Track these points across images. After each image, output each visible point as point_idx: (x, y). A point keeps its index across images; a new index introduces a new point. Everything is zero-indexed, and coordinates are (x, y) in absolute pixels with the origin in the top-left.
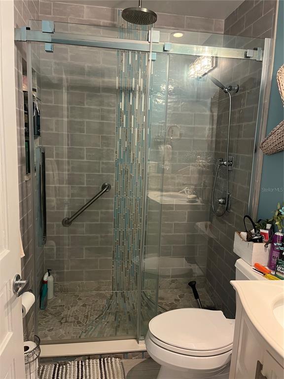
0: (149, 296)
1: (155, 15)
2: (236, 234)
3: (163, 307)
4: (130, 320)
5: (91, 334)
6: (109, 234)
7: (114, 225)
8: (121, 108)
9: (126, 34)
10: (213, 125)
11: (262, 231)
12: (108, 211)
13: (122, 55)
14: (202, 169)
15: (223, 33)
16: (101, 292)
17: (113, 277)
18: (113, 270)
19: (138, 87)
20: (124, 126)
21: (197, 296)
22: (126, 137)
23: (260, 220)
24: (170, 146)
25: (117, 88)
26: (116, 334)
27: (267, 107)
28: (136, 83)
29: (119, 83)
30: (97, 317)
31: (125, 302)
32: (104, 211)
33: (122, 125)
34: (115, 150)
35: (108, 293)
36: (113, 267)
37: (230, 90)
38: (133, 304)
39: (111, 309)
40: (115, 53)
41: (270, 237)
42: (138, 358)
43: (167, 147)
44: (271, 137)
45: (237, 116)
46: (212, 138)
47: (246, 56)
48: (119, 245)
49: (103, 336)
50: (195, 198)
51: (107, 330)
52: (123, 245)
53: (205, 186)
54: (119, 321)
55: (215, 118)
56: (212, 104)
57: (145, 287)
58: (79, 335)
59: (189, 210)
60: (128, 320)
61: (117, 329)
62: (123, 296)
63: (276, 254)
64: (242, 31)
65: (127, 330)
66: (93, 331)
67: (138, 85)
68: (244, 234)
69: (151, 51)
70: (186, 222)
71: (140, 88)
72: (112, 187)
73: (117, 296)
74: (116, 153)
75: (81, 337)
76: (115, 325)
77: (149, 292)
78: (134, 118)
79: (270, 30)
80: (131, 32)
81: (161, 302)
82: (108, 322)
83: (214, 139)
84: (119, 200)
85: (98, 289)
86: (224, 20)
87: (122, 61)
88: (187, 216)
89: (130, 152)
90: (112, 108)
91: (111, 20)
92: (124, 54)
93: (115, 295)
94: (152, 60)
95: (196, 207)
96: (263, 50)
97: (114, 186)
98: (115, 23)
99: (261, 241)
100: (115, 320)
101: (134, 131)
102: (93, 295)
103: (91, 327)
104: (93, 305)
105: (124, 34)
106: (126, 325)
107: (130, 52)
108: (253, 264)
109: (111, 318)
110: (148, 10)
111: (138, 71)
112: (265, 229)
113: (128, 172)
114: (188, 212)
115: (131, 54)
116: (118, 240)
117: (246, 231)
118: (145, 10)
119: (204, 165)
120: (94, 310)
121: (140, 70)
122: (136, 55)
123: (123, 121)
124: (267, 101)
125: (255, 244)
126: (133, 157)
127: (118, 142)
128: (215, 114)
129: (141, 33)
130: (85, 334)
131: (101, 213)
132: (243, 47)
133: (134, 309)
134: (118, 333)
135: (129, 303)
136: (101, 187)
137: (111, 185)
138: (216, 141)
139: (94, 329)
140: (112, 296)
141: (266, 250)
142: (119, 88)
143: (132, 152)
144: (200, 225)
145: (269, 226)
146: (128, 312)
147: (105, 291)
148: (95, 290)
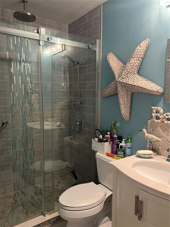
0: (40, 188)
1: (35, 18)
2: (93, 140)
3: (50, 192)
4: (33, 205)
5: (11, 222)
6: (10, 155)
7: (13, 148)
8: (11, 71)
9: (12, 26)
10: (67, 82)
11: (106, 136)
12: (7, 139)
13: (10, 38)
14: (61, 107)
15: (68, 32)
16: (6, 194)
17: (14, 182)
18: (14, 178)
19: (22, 59)
20: (15, 83)
21: (76, 178)
22: (17, 90)
23: (103, 131)
24: (37, 95)
25: (8, 59)
26: (28, 216)
27: (100, 73)
28: (21, 56)
29: (9, 56)
30: (10, 210)
31: (25, 196)
32: (4, 139)
33: (13, 82)
34: (9, 99)
35: (12, 193)
36: (14, 176)
37: (78, 64)
38: (31, 196)
39: (18, 203)
40: (5, 36)
41: (111, 138)
42: (47, 225)
43: (35, 95)
44: (108, 89)
45: (82, 78)
46: (67, 89)
47: (89, 48)
48: (17, 160)
49: (20, 220)
50: (60, 124)
51: (21, 215)
52: (20, 160)
53: (65, 116)
54: (27, 208)
55: (68, 78)
56: (64, 70)
57: (35, 183)
58: (3, 225)
59: (58, 131)
60: (32, 207)
61: (27, 213)
62: (23, 193)
63: (115, 146)
64: (81, 33)
65: (34, 212)
66: (12, 220)
67: (22, 58)
68: (97, 139)
69: (41, 40)
70: (57, 139)
71: (23, 59)
72: (9, 123)
73: (18, 194)
74: (10, 100)
75: (5, 226)
76: (25, 212)
77: (39, 186)
78: (21, 78)
79: (99, 36)
80: (15, 25)
81: (48, 190)
82: (19, 211)
83: (68, 90)
84: (15, 131)
85: (5, 193)
86: (67, 25)
87: (10, 41)
88: (57, 135)
89: (20, 99)
90: (6, 72)
91: (1, 16)
92: (11, 38)
93: (16, 193)
94: (42, 45)
95: (62, 129)
96: (96, 45)
97: (11, 122)
98: (4, 18)
99: (107, 141)
100: (24, 208)
101: (22, 86)
102: (1, 198)
103: (8, 218)
104: (5, 204)
105: (10, 25)
106: (32, 209)
107: (15, 37)
108: (105, 153)
109: (21, 208)
110: (31, 14)
111: (22, 49)
112: (107, 135)
113: (19, 112)
114: (58, 132)
115: (16, 38)
116: (16, 157)
117: (97, 138)
118: (29, 14)
119: (62, 105)
120: (6, 207)
121: (22, 48)
122: (19, 39)
123: (14, 80)
124: (100, 71)
125: (105, 143)
126: (22, 102)
127: (11, 93)
128: (68, 76)
129: (21, 26)
130: (7, 223)
131: (3, 141)
132: (82, 42)
133: (33, 198)
134: (29, 216)
135: (28, 196)
136: (1, 124)
137: (8, 121)
138: (69, 91)
139: (12, 218)
140: (15, 195)
141: (110, 145)
142: (9, 59)
143: (21, 100)
144: (67, 139)
145: (109, 133)
146: (30, 201)
147: (9, 193)
148: (2, 194)
